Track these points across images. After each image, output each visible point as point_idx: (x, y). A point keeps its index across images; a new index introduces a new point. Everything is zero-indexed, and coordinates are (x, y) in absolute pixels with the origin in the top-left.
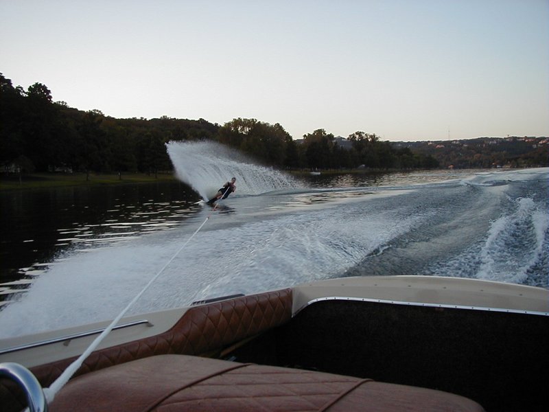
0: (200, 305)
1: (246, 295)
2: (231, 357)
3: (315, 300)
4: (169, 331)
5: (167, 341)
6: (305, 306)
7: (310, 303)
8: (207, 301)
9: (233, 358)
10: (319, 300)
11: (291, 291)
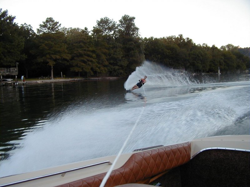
0: (139, 152)
1: (165, 146)
2: (157, 183)
3: (205, 149)
4: (122, 167)
5: (121, 173)
6: (199, 152)
7: (201, 151)
8: (143, 149)
9: (159, 184)
10: (207, 149)
11: (190, 143)
